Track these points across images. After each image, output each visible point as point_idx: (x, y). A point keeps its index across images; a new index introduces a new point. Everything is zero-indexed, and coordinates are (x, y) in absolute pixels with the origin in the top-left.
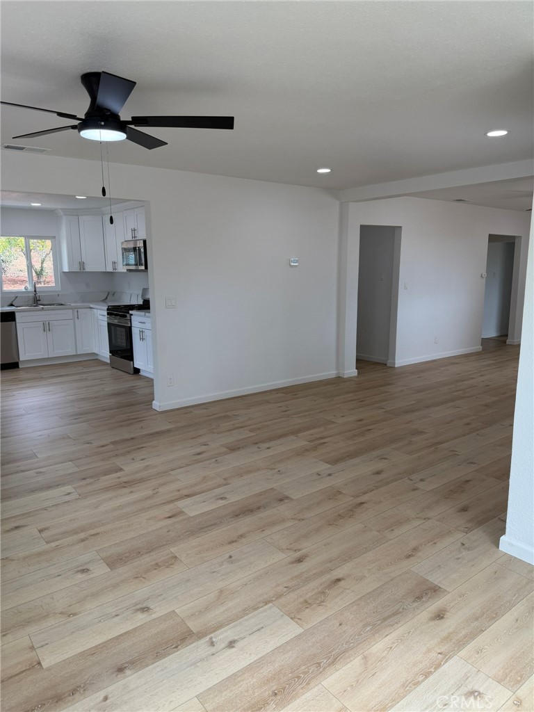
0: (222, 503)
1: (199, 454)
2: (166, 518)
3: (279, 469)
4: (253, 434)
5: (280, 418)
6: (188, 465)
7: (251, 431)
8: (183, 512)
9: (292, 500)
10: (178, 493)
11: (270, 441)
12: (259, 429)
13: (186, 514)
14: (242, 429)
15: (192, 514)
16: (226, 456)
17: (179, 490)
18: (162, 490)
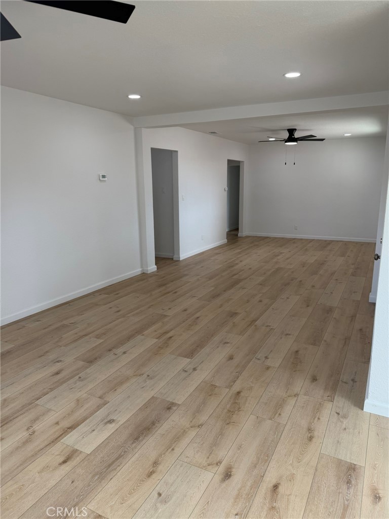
0: (112, 427)
1: (57, 373)
2: (60, 464)
3: (147, 373)
4: (102, 341)
5: (118, 319)
6: (52, 390)
7: (98, 337)
8: (77, 450)
9: (179, 405)
10: (58, 427)
11: (122, 344)
12: (104, 334)
13: (81, 452)
14: (87, 337)
15: (88, 450)
16: (88, 371)
17: (57, 423)
18: (37, 427)
